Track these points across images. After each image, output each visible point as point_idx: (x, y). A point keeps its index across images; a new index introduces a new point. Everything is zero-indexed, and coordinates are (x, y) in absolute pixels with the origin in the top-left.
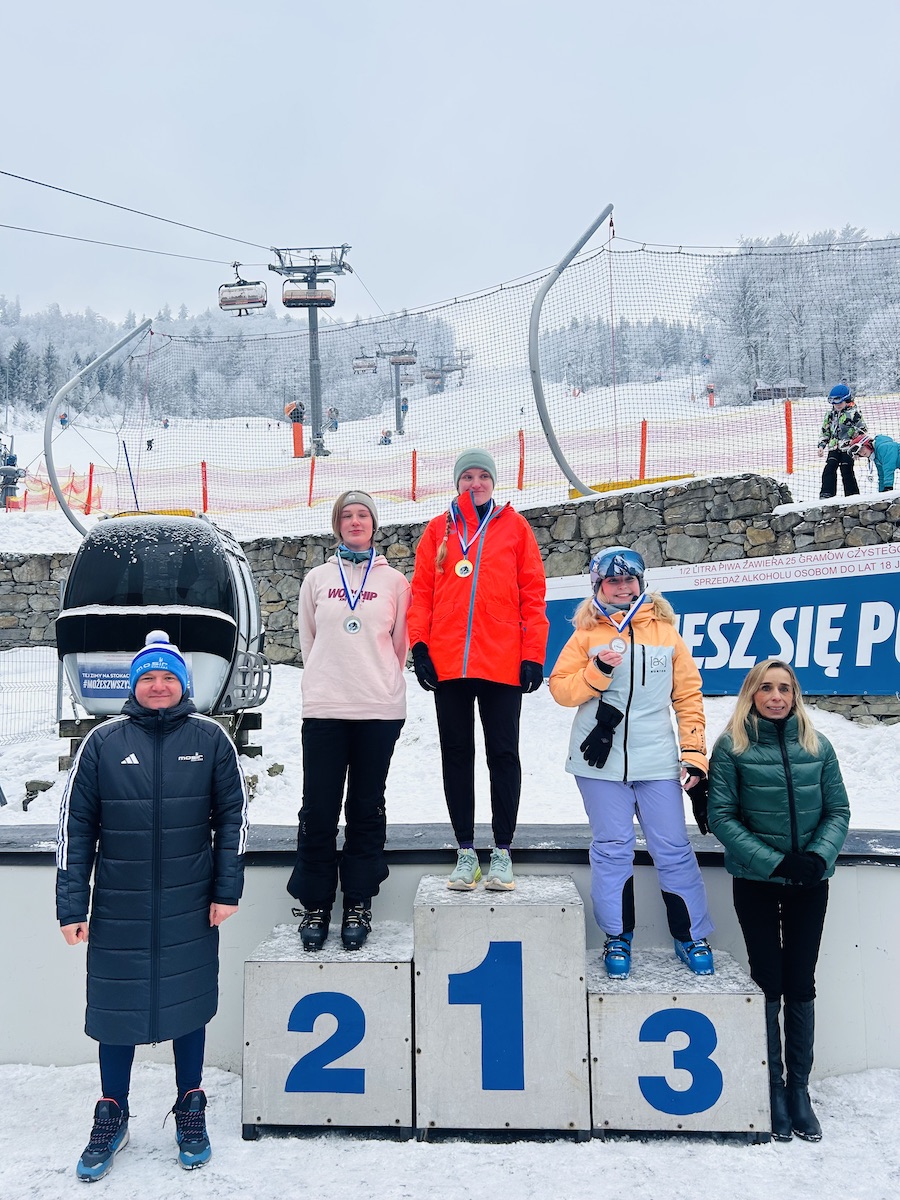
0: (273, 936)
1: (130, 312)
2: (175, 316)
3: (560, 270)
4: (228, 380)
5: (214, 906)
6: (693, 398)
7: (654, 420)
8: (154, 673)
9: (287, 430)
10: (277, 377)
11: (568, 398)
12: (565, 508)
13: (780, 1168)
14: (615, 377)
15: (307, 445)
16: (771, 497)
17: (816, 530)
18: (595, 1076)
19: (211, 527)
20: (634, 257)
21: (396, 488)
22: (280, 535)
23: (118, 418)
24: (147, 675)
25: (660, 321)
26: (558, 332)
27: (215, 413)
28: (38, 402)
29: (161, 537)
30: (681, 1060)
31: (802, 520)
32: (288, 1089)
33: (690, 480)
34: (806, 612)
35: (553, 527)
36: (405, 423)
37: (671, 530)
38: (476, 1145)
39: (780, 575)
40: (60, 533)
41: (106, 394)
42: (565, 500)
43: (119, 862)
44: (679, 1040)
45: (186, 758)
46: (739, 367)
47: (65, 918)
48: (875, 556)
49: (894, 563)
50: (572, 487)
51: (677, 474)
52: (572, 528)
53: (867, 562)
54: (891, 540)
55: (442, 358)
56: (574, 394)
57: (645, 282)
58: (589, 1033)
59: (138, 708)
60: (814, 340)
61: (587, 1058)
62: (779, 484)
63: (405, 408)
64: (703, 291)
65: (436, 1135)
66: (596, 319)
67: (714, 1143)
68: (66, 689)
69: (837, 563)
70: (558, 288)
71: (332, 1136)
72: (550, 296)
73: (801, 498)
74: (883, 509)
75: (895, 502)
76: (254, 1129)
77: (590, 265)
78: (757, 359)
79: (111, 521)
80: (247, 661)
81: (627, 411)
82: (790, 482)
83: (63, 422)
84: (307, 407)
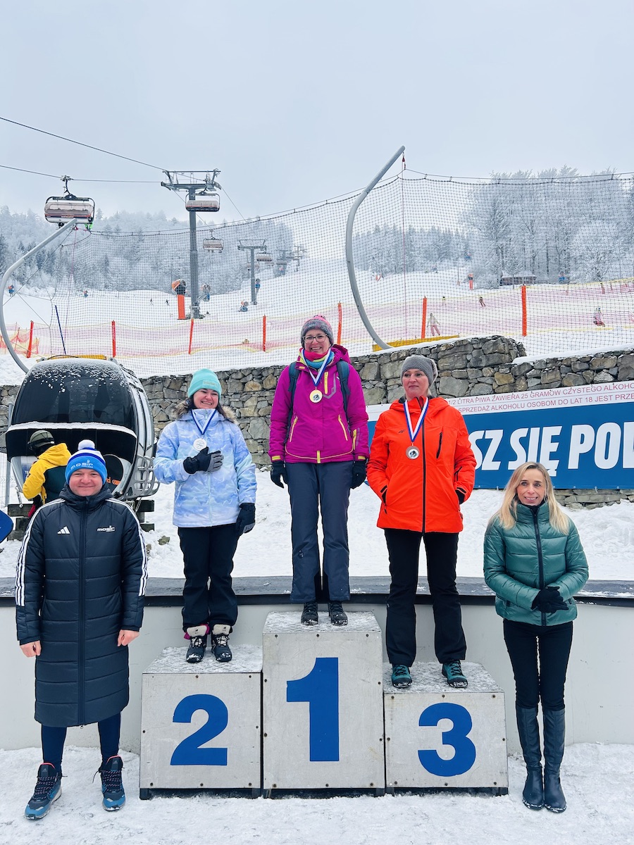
0: (162, 656)
3: (368, 191)
4: (131, 264)
5: (122, 632)
6: (459, 282)
7: (432, 297)
8: (83, 470)
9: (174, 299)
10: (166, 263)
12: (370, 358)
13: (515, 812)
14: (407, 268)
15: (188, 311)
16: (511, 352)
17: (542, 375)
18: (388, 749)
19: (118, 367)
20: (419, 184)
21: (251, 342)
22: (168, 374)
23: (51, 290)
24: (78, 472)
25: (437, 228)
26: (366, 234)
27: (121, 287)
29: (83, 374)
30: (447, 738)
31: (533, 368)
32: (172, 763)
33: (456, 339)
34: (535, 432)
35: (361, 371)
36: (258, 297)
37: (443, 374)
38: (305, 800)
39: (517, 406)
40: (8, 371)
41: (42, 271)
42: (370, 352)
43: (56, 601)
44: (446, 725)
45: (103, 530)
46: (490, 262)
47: (23, 639)
48: (582, 393)
49: (594, 398)
50: (375, 343)
51: (447, 335)
52: (375, 371)
53: (576, 397)
54: (592, 382)
55: (284, 251)
57: (427, 201)
58: (384, 720)
59: (71, 495)
60: (542, 244)
61: (382, 738)
62: (517, 343)
63: (258, 286)
64: (466, 208)
65: (277, 793)
66: (392, 226)
67: (470, 795)
68: (13, 483)
70: (366, 204)
71: (204, 796)
72: (361, 210)
73: (532, 353)
74: (587, 361)
75: (595, 356)
76: (148, 791)
77: (389, 188)
78: (503, 257)
79: (46, 362)
80: (144, 463)
81: (413, 291)
82: (524, 342)
83: (11, 291)
84: (188, 284)
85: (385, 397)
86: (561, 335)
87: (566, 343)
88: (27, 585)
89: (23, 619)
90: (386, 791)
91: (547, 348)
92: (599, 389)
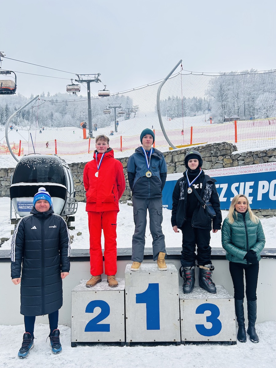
0: (80, 283)
1: (32, 94)
2: (46, 95)
3: (166, 79)
4: (63, 115)
6: (206, 120)
7: (195, 126)
8: (41, 200)
9: (81, 130)
10: (78, 115)
11: (167, 121)
12: (168, 153)
13: (240, 352)
14: (183, 115)
15: (87, 135)
16: (231, 149)
17: (245, 159)
18: (182, 325)
19: (58, 158)
20: (188, 76)
21: (116, 147)
22: (80, 162)
23: (28, 127)
24: (39, 201)
25: (196, 97)
26: (164, 101)
27: (59, 126)
28: (3, 122)
29: (43, 161)
30: (208, 319)
31: (241, 156)
32: (86, 331)
33: (206, 144)
34: (242, 184)
36: (118, 129)
38: (145, 347)
39: (234, 173)
40: (11, 162)
41: (25, 120)
42: (168, 150)
43: (30, 259)
44: (208, 313)
45: (51, 227)
46: (219, 111)
47: (13, 277)
48: (263, 167)
49: (269, 169)
50: (170, 147)
51: (202, 143)
52: (170, 159)
53: (261, 169)
54: (268, 162)
55: (129, 109)
56: (169, 120)
57: (192, 84)
58: (180, 311)
59: (37, 212)
60: (242, 103)
61: (179, 319)
62: (233, 145)
63: (118, 124)
65: (132, 344)
66: (176, 97)
67: (219, 345)
68: (13, 210)
69: (251, 169)
70: (165, 86)
71: (100, 345)
72: (163, 88)
73: (240, 150)
74: (265, 152)
75: (269, 150)
76: (75, 344)
77: (175, 78)
78: (225, 109)
79: (27, 157)
80: (70, 200)
81: (187, 123)
82: (237, 145)
83: (11, 128)
84: (88, 124)
85: (175, 170)
86: (253, 142)
87: (255, 145)
88: (16, 252)
89: (15, 267)
90: (182, 343)
91: (246, 147)
92: (271, 164)
